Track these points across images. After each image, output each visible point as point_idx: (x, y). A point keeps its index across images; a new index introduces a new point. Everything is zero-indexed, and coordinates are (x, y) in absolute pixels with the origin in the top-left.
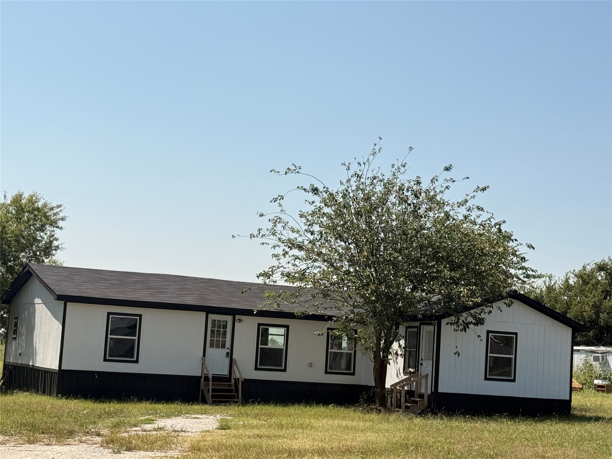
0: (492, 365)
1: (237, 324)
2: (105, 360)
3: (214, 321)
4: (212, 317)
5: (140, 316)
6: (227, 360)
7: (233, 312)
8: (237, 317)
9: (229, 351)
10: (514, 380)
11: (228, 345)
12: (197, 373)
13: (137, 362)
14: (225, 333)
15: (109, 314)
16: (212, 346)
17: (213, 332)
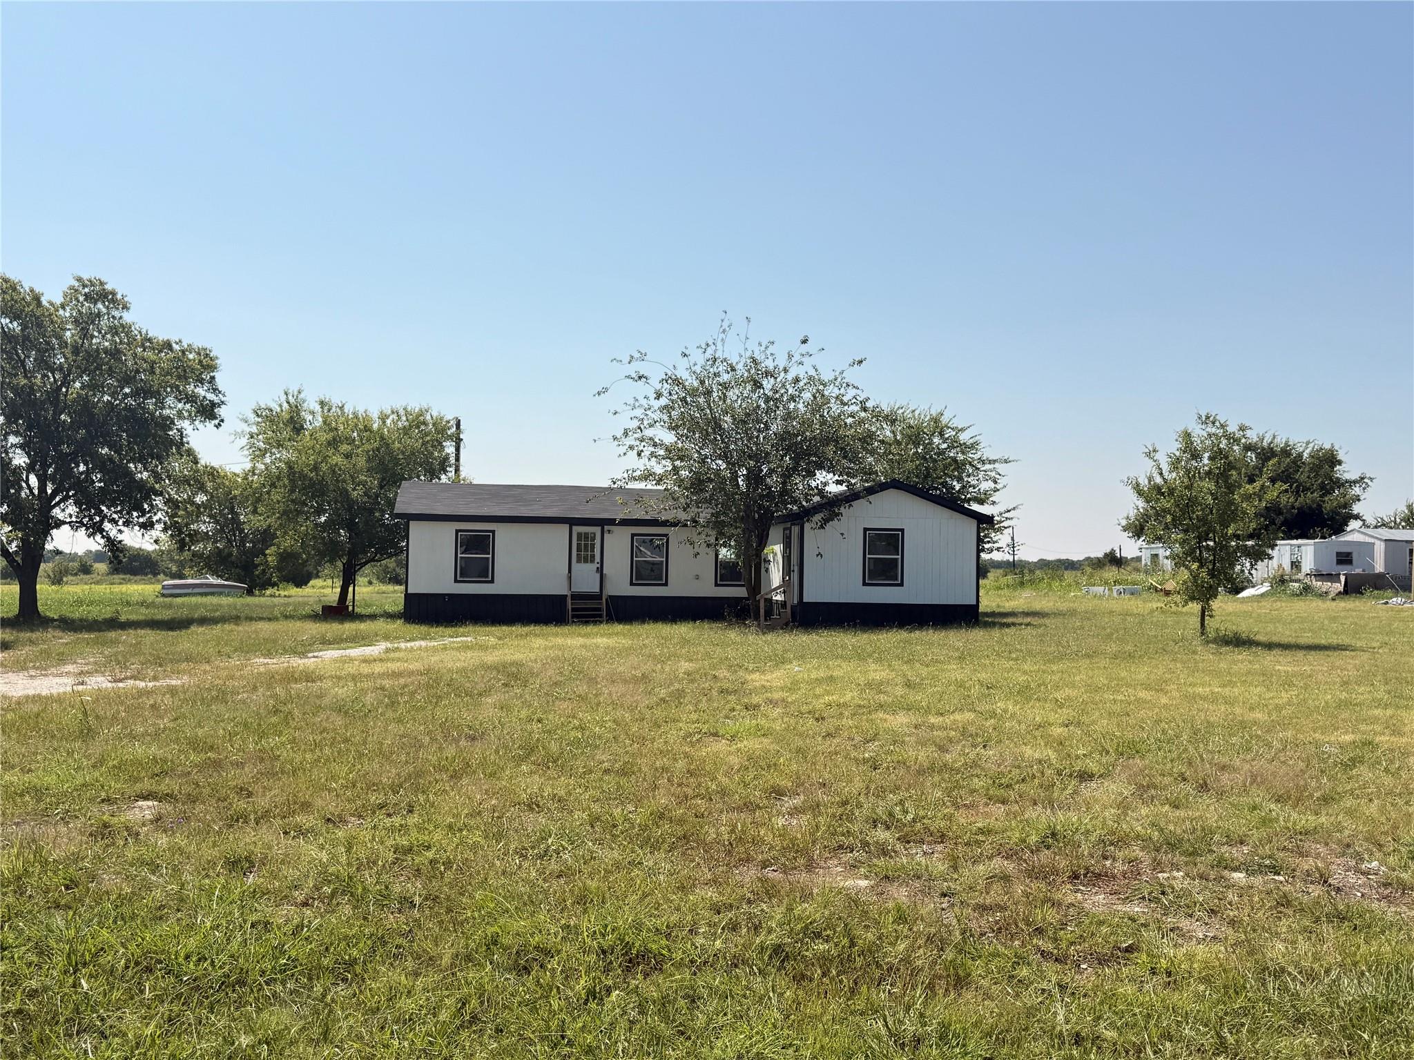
0: (872, 568)
1: (606, 535)
2: (456, 581)
3: (579, 535)
4: (577, 529)
5: (493, 532)
6: (598, 575)
7: (602, 523)
8: (606, 528)
9: (599, 566)
10: (901, 585)
11: (598, 559)
12: (563, 590)
13: (492, 581)
14: (593, 546)
15: (457, 531)
16: (579, 561)
17: (579, 545)
